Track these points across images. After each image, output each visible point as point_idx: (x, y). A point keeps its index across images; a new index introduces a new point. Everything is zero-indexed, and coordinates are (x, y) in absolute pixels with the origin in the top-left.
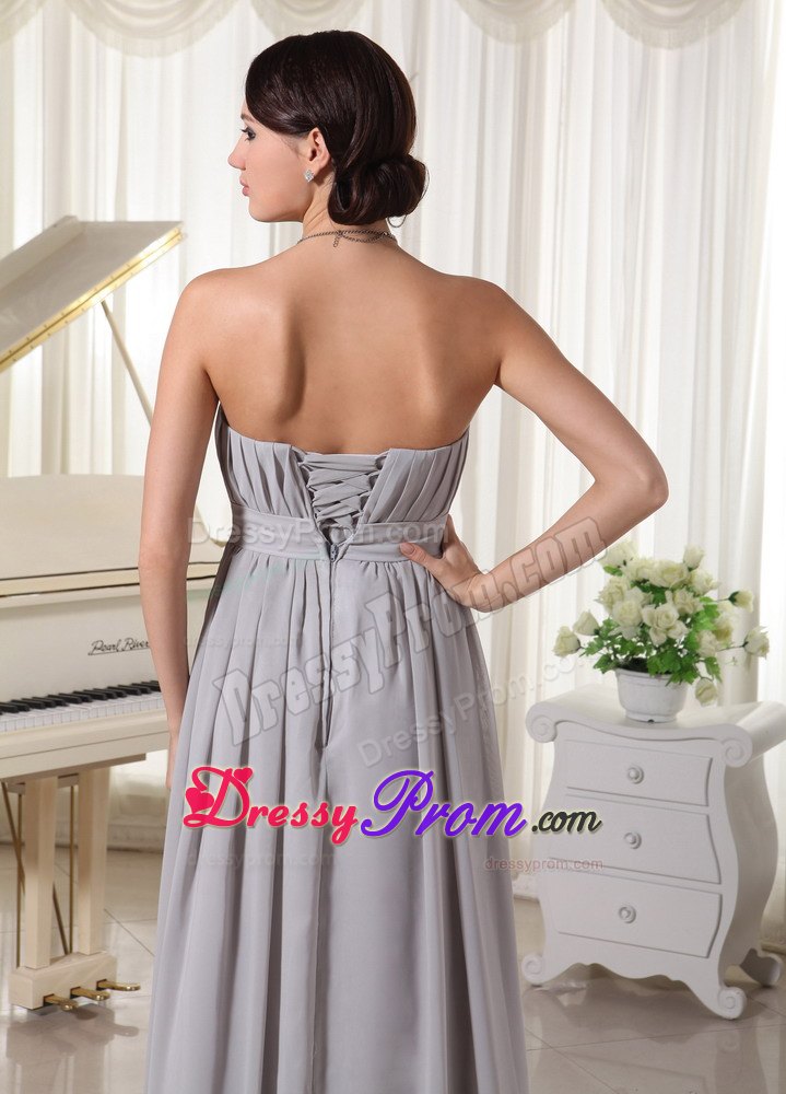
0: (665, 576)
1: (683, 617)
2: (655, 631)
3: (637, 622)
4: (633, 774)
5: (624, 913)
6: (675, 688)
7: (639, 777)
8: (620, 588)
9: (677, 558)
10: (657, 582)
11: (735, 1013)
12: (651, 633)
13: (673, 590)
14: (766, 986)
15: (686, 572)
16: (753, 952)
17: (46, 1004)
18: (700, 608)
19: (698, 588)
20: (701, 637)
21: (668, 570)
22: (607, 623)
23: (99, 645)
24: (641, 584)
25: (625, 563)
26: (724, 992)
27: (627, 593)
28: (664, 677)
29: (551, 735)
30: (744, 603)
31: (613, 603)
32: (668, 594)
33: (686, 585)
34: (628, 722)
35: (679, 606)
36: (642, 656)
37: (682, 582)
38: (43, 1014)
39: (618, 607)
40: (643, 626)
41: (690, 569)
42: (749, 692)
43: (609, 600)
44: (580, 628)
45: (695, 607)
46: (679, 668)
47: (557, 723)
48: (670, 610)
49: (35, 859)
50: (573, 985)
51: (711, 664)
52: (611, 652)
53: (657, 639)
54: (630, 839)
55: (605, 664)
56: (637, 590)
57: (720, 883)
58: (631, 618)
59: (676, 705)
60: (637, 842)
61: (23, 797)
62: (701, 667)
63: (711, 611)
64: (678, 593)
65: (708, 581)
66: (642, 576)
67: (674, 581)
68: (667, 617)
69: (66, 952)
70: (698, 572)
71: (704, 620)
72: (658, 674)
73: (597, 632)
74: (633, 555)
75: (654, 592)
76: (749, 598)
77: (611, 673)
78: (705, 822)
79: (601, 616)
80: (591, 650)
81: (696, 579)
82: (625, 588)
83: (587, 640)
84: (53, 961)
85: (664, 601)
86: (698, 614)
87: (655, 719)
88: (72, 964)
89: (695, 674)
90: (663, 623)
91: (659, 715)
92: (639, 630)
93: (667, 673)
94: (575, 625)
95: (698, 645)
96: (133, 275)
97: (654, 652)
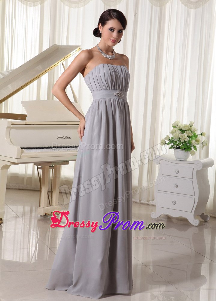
0: (185, 128)
1: (189, 137)
2: (182, 139)
3: (178, 137)
4: (176, 171)
5: (174, 202)
6: (187, 153)
7: (178, 172)
8: (175, 130)
9: (188, 124)
10: (184, 129)
11: (197, 225)
12: (181, 139)
13: (187, 131)
14: (206, 222)
15: (190, 127)
16: (203, 214)
17: (45, 215)
18: (193, 135)
19: (192, 130)
20: (192, 141)
21: (186, 126)
22: (172, 138)
23: (59, 137)
24: (181, 130)
25: (177, 125)
26: (195, 220)
27: (177, 131)
28: (184, 150)
29: (159, 163)
30: (204, 135)
31: (173, 133)
32: (185, 131)
33: (190, 130)
34: (177, 160)
35: (188, 134)
36: (180, 146)
37: (189, 129)
38: (45, 217)
39: (174, 134)
40: (180, 138)
41: (191, 126)
42: (207, 155)
43: (172, 132)
44: (166, 138)
45: (191, 135)
46: (187, 148)
47: (160, 160)
48: (185, 134)
49: (44, 183)
50: (162, 219)
51: (195, 147)
52: (173, 145)
53: (182, 141)
54: (175, 186)
55: (172, 147)
56: (179, 131)
57: (195, 196)
58: (177, 137)
59: (187, 157)
60: (177, 187)
61: (42, 170)
62: (192, 148)
63: (196, 136)
64: (188, 131)
65: (195, 129)
66: (181, 128)
67: (187, 129)
68: (185, 136)
69: (50, 205)
70: (193, 127)
71: (194, 137)
72: (183, 149)
73: (169, 140)
74: (179, 123)
75: (183, 131)
76: (205, 134)
77: (172, 149)
78: (192, 182)
79: (171, 136)
80: (169, 144)
81: (192, 128)
82: (176, 130)
83: (167, 142)
84: (47, 206)
85: (185, 133)
86: (192, 136)
87: (182, 160)
88: (51, 207)
89: (191, 149)
90: (184, 137)
91: (183, 159)
92: (178, 139)
93: (185, 149)
94: (165, 138)
95: (191, 143)
96: (69, 57)
97: (182, 144)
